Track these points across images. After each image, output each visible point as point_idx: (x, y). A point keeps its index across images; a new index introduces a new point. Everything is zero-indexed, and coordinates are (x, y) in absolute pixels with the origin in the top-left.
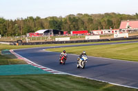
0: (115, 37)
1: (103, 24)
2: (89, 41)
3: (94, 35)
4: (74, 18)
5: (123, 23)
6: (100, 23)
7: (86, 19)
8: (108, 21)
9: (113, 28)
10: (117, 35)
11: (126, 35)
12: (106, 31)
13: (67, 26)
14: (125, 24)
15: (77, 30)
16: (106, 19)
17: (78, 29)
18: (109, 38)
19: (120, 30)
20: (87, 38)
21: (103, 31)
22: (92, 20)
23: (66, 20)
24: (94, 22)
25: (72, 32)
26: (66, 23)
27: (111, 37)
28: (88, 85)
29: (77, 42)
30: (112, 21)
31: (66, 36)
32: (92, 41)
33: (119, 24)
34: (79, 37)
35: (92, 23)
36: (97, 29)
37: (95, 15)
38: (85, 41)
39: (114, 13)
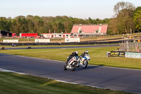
0: (66, 41)
1: (54, 27)
2: (38, 44)
3: (44, 38)
5: (74, 27)
6: (51, 26)
7: (36, 22)
8: (60, 24)
9: (64, 32)
10: (69, 39)
11: (78, 40)
12: (57, 35)
13: (16, 28)
14: (77, 29)
16: (57, 22)
17: (27, 32)
18: (60, 42)
19: (72, 34)
20: (36, 41)
21: (54, 34)
22: (43, 22)
24: (45, 25)
25: (20, 34)
26: (15, 24)
27: (62, 41)
28: (33, 81)
29: (25, 44)
30: (64, 25)
31: (14, 38)
32: (42, 44)
33: (71, 28)
34: (28, 40)
35: (42, 25)
36: (48, 33)
37: (47, 18)
38: (34, 44)
39: (66, 17)
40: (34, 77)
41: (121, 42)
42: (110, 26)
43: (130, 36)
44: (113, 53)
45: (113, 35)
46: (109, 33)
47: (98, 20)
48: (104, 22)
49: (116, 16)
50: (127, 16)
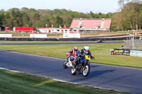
0: (64, 37)
1: (52, 21)
2: (34, 39)
3: (40, 33)
4: (19, 12)
5: (74, 21)
6: (48, 20)
7: (32, 15)
8: (58, 18)
9: (63, 27)
10: (67, 34)
11: (78, 36)
12: (54, 30)
13: (9, 21)
14: (77, 23)
15: (20, 26)
16: (55, 16)
17: (22, 25)
18: (58, 38)
19: (71, 29)
20: (32, 36)
21: (51, 29)
22: (39, 16)
23: (8, 14)
24: (42, 19)
25: (14, 29)
26: (9, 17)
27: (60, 37)
29: (20, 39)
30: (62, 19)
31: (7, 33)
32: (37, 39)
33: (70, 23)
34: (22, 34)
35: (39, 19)
36: (45, 27)
37: (44, 11)
38: (30, 40)
39: (65, 10)
40: (30, 76)
41: (125, 38)
42: (114, 21)
43: (136, 32)
44: (116, 51)
45: (117, 31)
46: (112, 29)
47: (100, 14)
48: (107, 16)
49: (120, 10)
50: (133, 11)
